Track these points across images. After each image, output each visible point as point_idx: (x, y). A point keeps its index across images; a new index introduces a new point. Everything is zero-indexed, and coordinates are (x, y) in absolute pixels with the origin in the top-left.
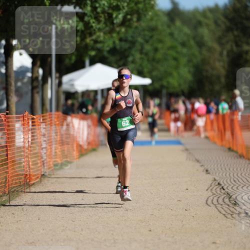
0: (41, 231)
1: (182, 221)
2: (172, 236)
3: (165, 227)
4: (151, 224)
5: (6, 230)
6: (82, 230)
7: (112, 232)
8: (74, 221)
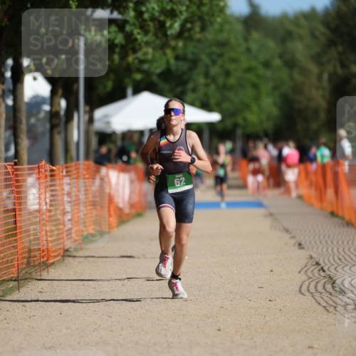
0: (64, 331)
5: (14, 329)
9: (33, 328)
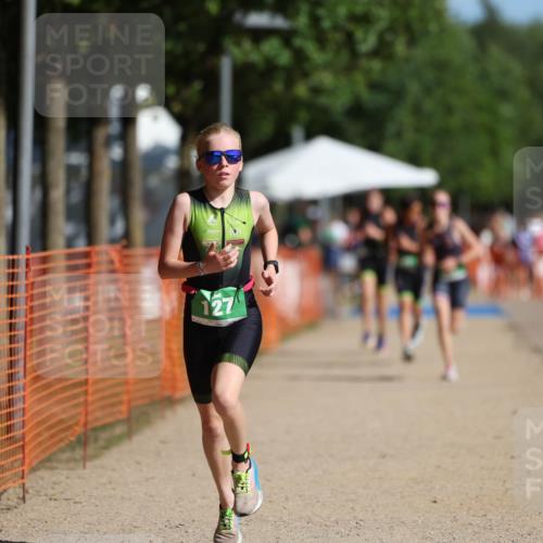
0: (199, 501)
1: (505, 481)
2: (483, 513)
3: (467, 494)
4: (437, 487)
5: (123, 498)
6: (287, 499)
7: (351, 505)
8: (268, 480)
9: (152, 496)
